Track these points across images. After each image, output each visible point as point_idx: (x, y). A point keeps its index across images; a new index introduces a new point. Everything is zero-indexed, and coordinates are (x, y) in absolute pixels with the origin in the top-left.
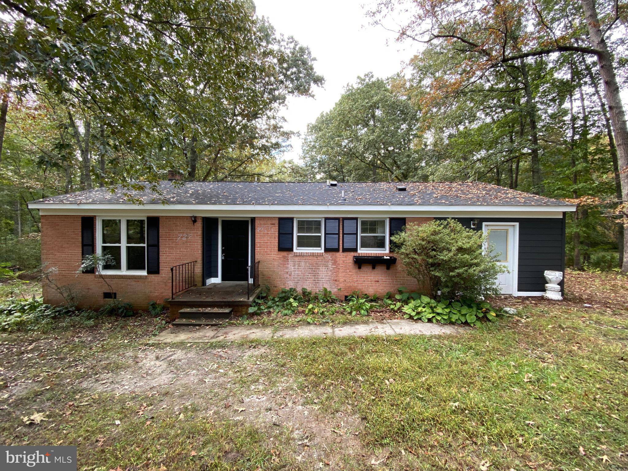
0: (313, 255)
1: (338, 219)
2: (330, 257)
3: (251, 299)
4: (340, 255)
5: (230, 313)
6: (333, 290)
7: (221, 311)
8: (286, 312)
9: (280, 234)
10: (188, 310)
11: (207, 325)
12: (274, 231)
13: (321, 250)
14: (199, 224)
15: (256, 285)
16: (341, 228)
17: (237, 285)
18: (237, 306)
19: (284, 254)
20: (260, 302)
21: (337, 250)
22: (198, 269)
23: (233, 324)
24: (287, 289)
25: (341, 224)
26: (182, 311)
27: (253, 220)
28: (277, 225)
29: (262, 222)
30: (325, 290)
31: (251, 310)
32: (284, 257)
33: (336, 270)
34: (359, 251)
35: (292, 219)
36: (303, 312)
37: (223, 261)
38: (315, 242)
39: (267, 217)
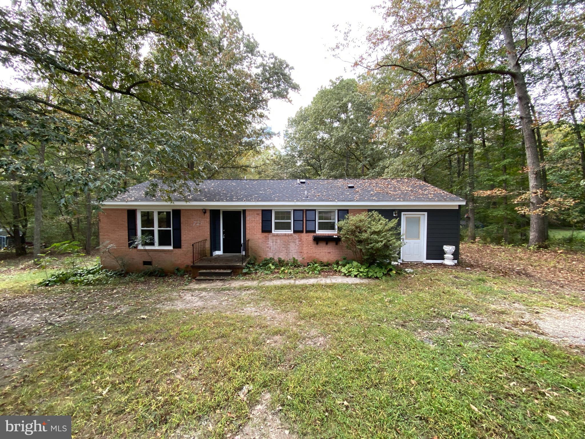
0: (285, 235)
1: (303, 210)
2: (297, 237)
3: (244, 264)
4: (304, 235)
5: (231, 273)
6: (299, 259)
7: (225, 271)
8: (267, 272)
9: (262, 221)
10: (204, 271)
11: (217, 280)
12: (259, 219)
13: (291, 232)
14: (208, 214)
15: (247, 256)
16: (305, 216)
17: (234, 256)
18: (236, 268)
19: (266, 234)
20: (250, 266)
21: (302, 232)
22: (208, 245)
23: (233, 279)
24: (268, 258)
25: (305, 214)
26: (201, 271)
27: (244, 211)
28: (261, 215)
29: (251, 213)
30: (294, 259)
31: (245, 271)
32: (266, 237)
33: (301, 246)
34: (317, 232)
35: (271, 211)
36: (278, 272)
37: (223, 239)
38: (287, 226)
39: (254, 210)
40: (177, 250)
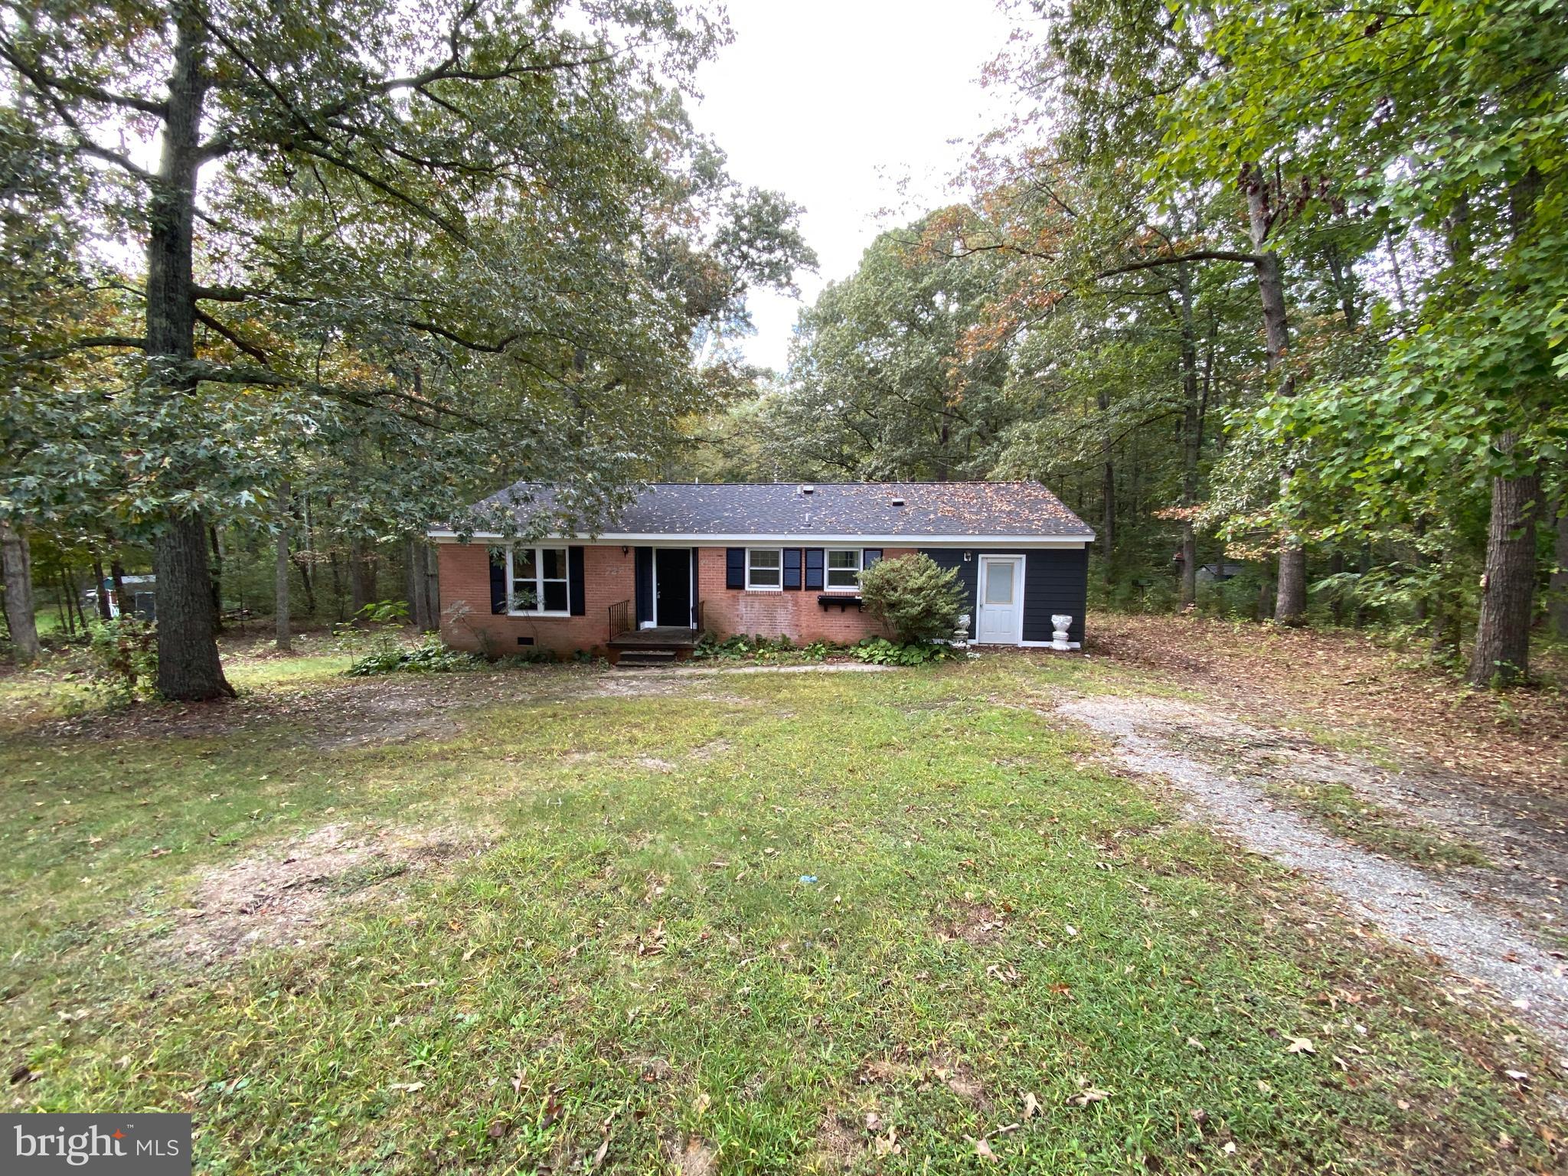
0: (769, 594)
1: (800, 550)
2: (789, 597)
3: (696, 643)
4: (803, 595)
5: (674, 656)
6: (794, 638)
7: (664, 654)
8: (734, 656)
9: (728, 568)
10: (628, 653)
11: (653, 665)
12: (722, 564)
13: (779, 588)
14: (631, 555)
15: (699, 630)
16: (803, 561)
17: (678, 630)
18: (681, 650)
19: (734, 592)
20: (705, 647)
21: (799, 588)
22: (631, 610)
24: (737, 634)
25: (803, 556)
26: (623, 653)
27: (696, 550)
28: (725, 557)
29: (707, 553)
30: (784, 636)
31: (696, 653)
32: (733, 597)
33: (797, 613)
34: (826, 590)
35: (743, 550)
36: (753, 656)
38: (772, 578)
39: (712, 549)
40: (577, 618)
